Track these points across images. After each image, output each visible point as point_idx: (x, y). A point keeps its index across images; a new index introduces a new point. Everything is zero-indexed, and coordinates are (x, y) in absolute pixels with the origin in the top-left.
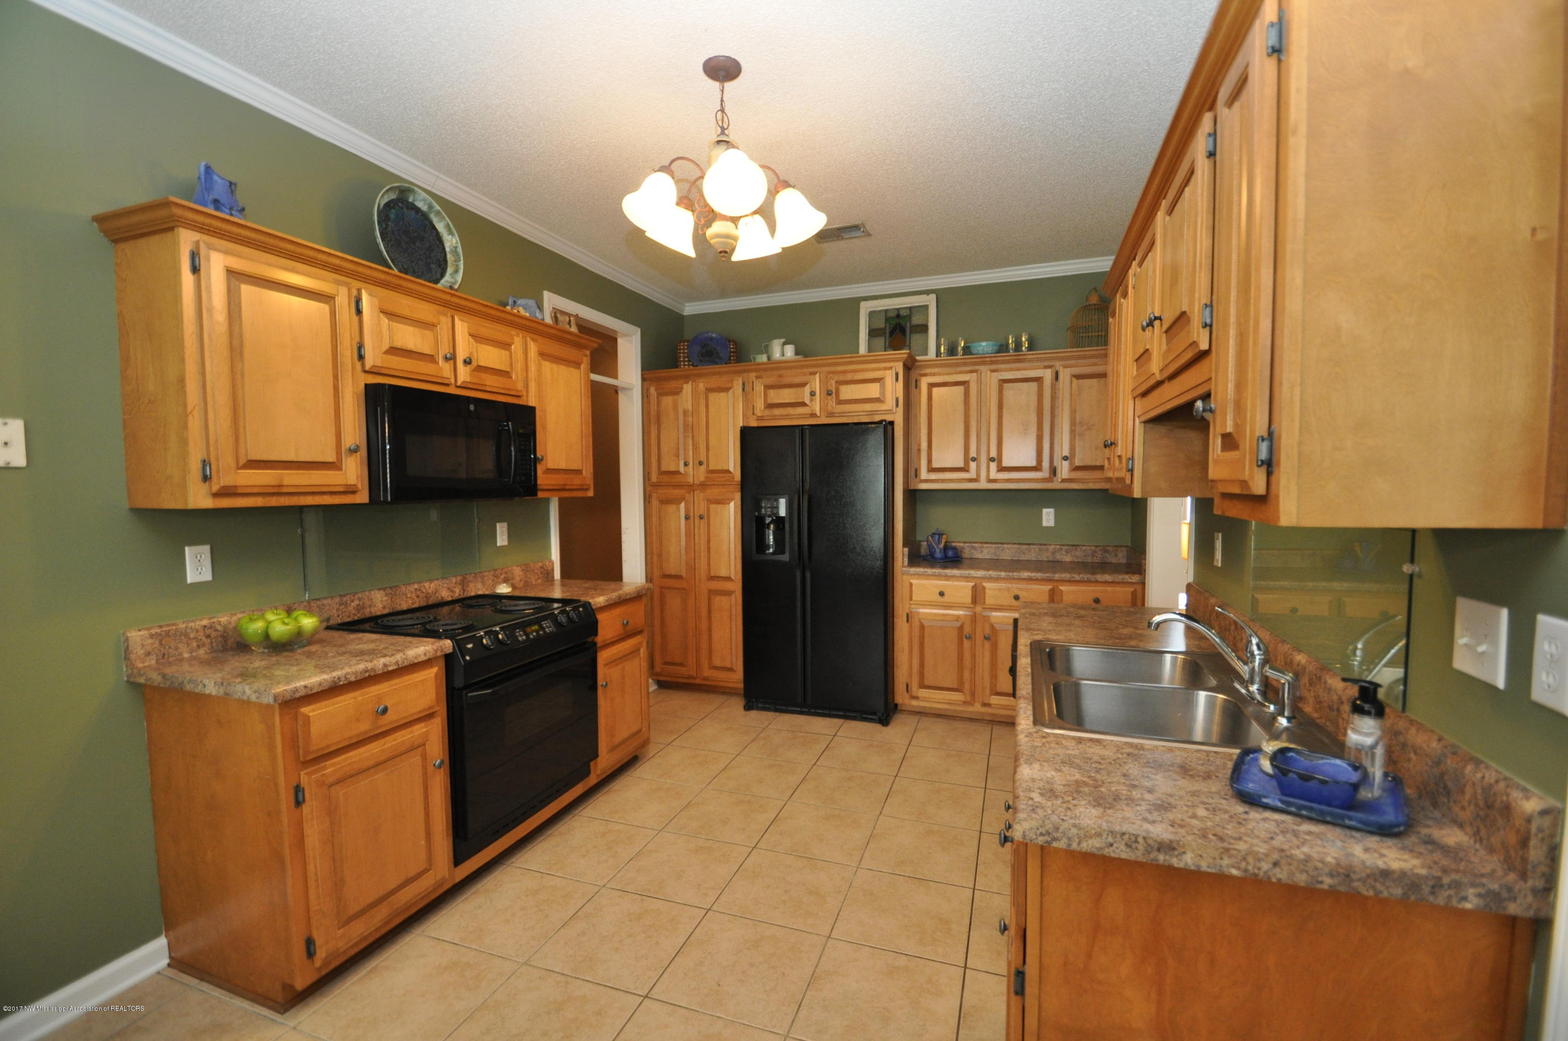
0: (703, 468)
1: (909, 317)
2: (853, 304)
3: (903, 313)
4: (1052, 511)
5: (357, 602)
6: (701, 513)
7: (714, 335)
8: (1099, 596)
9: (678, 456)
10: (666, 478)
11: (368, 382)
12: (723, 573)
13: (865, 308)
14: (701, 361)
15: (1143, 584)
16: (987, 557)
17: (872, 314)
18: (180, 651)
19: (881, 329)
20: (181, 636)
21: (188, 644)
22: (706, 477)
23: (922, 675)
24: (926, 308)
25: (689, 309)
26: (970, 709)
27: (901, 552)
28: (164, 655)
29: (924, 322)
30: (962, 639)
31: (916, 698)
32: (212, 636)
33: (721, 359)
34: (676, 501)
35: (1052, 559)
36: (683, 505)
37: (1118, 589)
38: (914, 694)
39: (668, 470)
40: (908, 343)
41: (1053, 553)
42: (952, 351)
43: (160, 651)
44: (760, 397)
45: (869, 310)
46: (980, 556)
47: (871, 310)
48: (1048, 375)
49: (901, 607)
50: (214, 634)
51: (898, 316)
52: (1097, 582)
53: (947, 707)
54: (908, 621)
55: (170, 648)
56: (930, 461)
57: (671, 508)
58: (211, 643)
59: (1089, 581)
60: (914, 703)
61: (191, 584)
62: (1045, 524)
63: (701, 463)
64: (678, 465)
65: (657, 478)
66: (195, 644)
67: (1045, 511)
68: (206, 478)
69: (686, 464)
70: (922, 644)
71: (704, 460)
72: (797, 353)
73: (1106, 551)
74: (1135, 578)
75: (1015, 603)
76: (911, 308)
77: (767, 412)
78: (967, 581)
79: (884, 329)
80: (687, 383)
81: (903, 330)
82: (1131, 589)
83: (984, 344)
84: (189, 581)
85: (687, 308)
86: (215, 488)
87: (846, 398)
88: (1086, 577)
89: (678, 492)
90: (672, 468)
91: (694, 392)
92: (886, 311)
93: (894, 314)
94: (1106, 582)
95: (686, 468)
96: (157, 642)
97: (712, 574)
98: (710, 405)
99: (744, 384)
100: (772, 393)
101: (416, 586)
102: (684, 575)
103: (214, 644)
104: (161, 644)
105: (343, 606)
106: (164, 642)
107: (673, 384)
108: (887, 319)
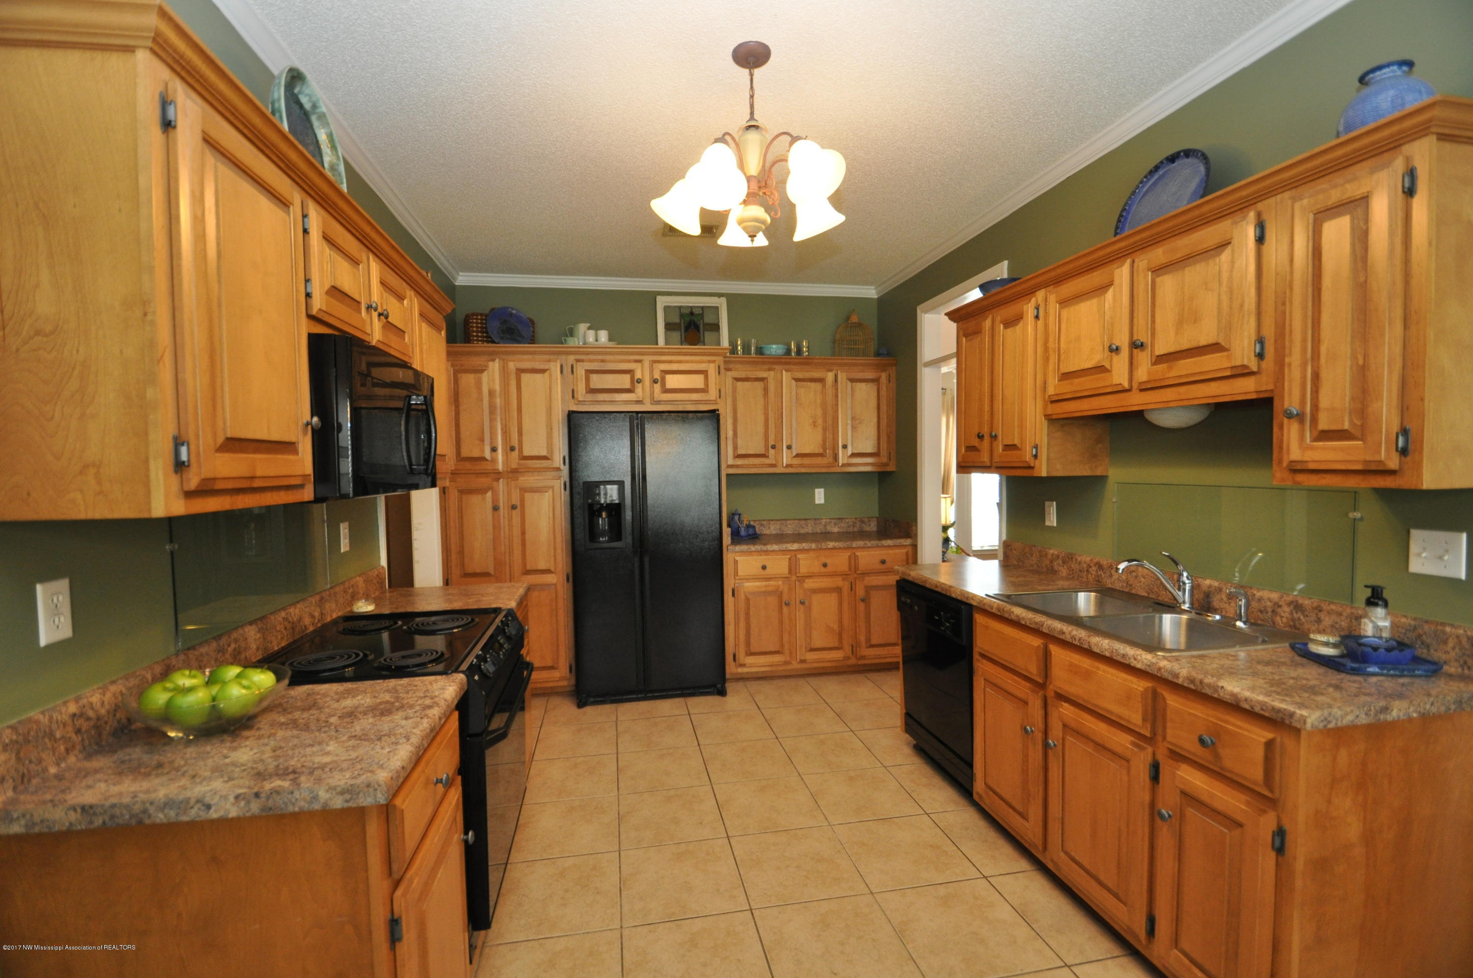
0: (516, 453)
1: (702, 316)
2: (651, 297)
3: (696, 311)
4: (822, 490)
5: (233, 646)
6: (513, 503)
7: (514, 312)
8: (884, 557)
9: (482, 440)
10: (468, 465)
11: (311, 332)
12: (542, 566)
13: (662, 302)
14: (502, 338)
15: (915, 547)
16: (774, 532)
17: (667, 309)
18: (44, 764)
19: (675, 324)
20: (43, 737)
21: (54, 750)
22: (519, 464)
23: (748, 643)
24: (716, 309)
25: (463, 279)
26: (789, 667)
27: (727, 532)
28: (23, 776)
29: (716, 322)
30: (782, 606)
31: (743, 665)
32: (83, 730)
33: (523, 337)
34: (482, 491)
35: (823, 531)
36: (489, 494)
37: (897, 551)
38: (742, 662)
39: (470, 455)
40: (702, 340)
41: (825, 526)
42: (746, 349)
43: (17, 770)
44: (582, 380)
45: (664, 305)
46: (767, 532)
47: (666, 304)
48: (830, 376)
49: (729, 583)
50: (85, 725)
51: (692, 313)
52: (883, 546)
53: (768, 669)
54: (733, 595)
55: (31, 762)
56: (735, 448)
57: (475, 499)
58: (83, 740)
59: (878, 546)
60: (740, 670)
61: (49, 647)
62: (817, 502)
63: (512, 449)
64: (483, 451)
65: (456, 465)
66: (62, 748)
67: (817, 491)
68: (180, 466)
69: (494, 450)
70: (747, 614)
71: (516, 444)
72: (610, 339)
73: (863, 522)
74: (908, 542)
75: (823, 570)
76: (703, 308)
77: (590, 397)
78: (784, 555)
79: (680, 324)
80: (493, 360)
81: (697, 328)
82: (904, 551)
83: (774, 346)
84: (43, 642)
85: (460, 278)
86: (193, 483)
87: (672, 387)
88: (874, 543)
89: (484, 481)
90: (476, 454)
91: (504, 371)
92: (680, 308)
93: (687, 311)
94: (889, 546)
95: (494, 454)
96: (13, 756)
97: (528, 567)
98: (523, 385)
99: (562, 367)
100: (594, 377)
101: (283, 614)
102: (492, 572)
103: (87, 742)
104: (18, 759)
105: (220, 654)
106: (22, 755)
107: (476, 361)
108: (682, 316)
